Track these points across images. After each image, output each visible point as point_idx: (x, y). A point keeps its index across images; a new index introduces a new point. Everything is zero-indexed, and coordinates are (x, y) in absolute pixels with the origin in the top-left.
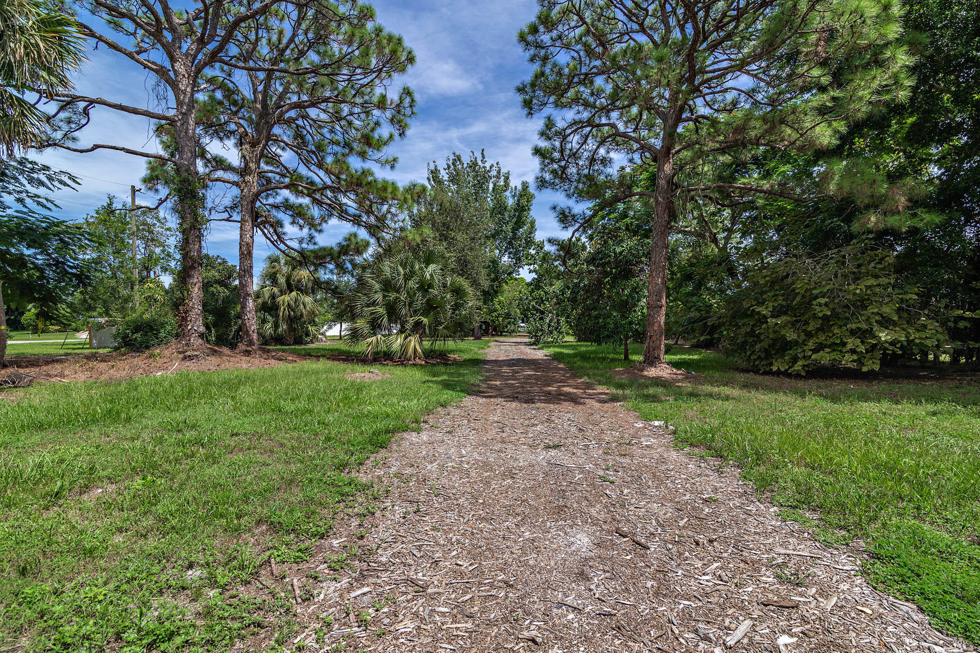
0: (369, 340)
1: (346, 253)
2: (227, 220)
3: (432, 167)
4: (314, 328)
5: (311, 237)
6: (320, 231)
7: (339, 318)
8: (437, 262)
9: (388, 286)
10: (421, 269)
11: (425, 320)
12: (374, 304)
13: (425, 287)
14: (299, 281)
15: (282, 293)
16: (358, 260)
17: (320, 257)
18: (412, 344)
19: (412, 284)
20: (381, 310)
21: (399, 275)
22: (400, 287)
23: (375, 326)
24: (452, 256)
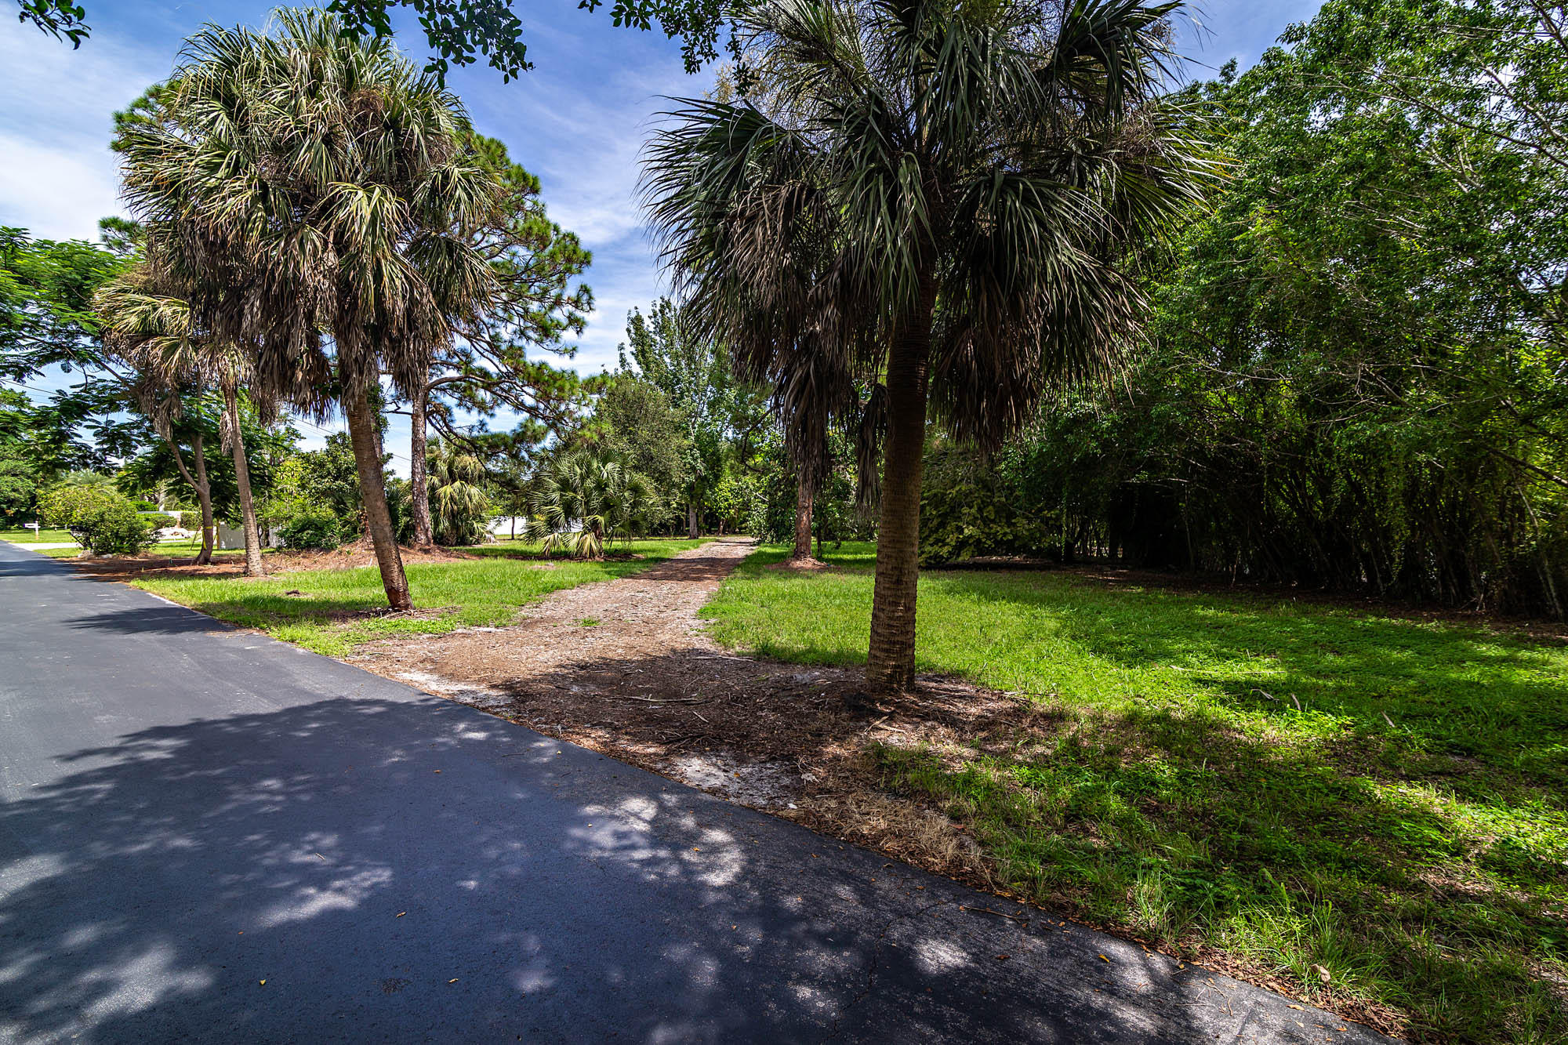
0: (547, 538)
1: (521, 442)
2: (395, 412)
3: (633, 315)
4: (480, 525)
5: (483, 424)
6: (492, 415)
7: (512, 511)
8: (614, 461)
9: (565, 485)
10: (599, 468)
11: (601, 519)
12: (551, 503)
13: (601, 487)
14: (463, 469)
15: (443, 483)
16: (536, 448)
17: (493, 445)
18: (588, 541)
19: (590, 483)
20: (558, 509)
21: (575, 475)
22: (577, 487)
23: (552, 524)
24: (632, 454)
